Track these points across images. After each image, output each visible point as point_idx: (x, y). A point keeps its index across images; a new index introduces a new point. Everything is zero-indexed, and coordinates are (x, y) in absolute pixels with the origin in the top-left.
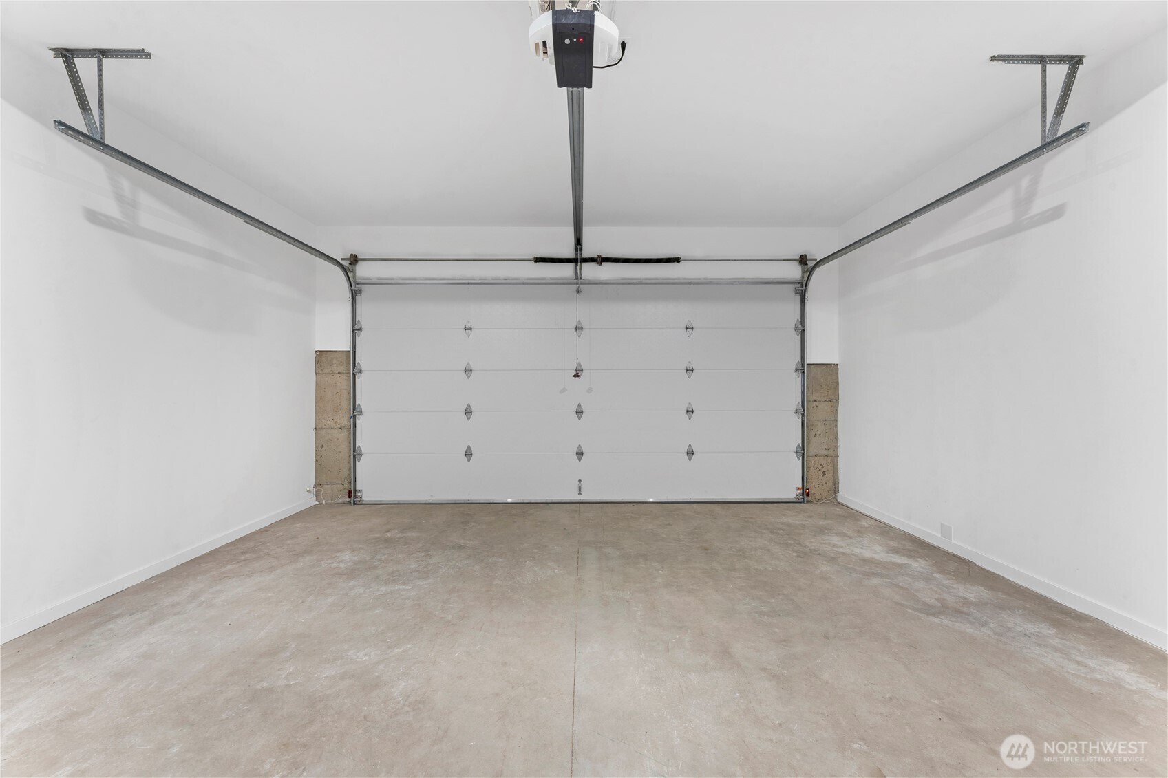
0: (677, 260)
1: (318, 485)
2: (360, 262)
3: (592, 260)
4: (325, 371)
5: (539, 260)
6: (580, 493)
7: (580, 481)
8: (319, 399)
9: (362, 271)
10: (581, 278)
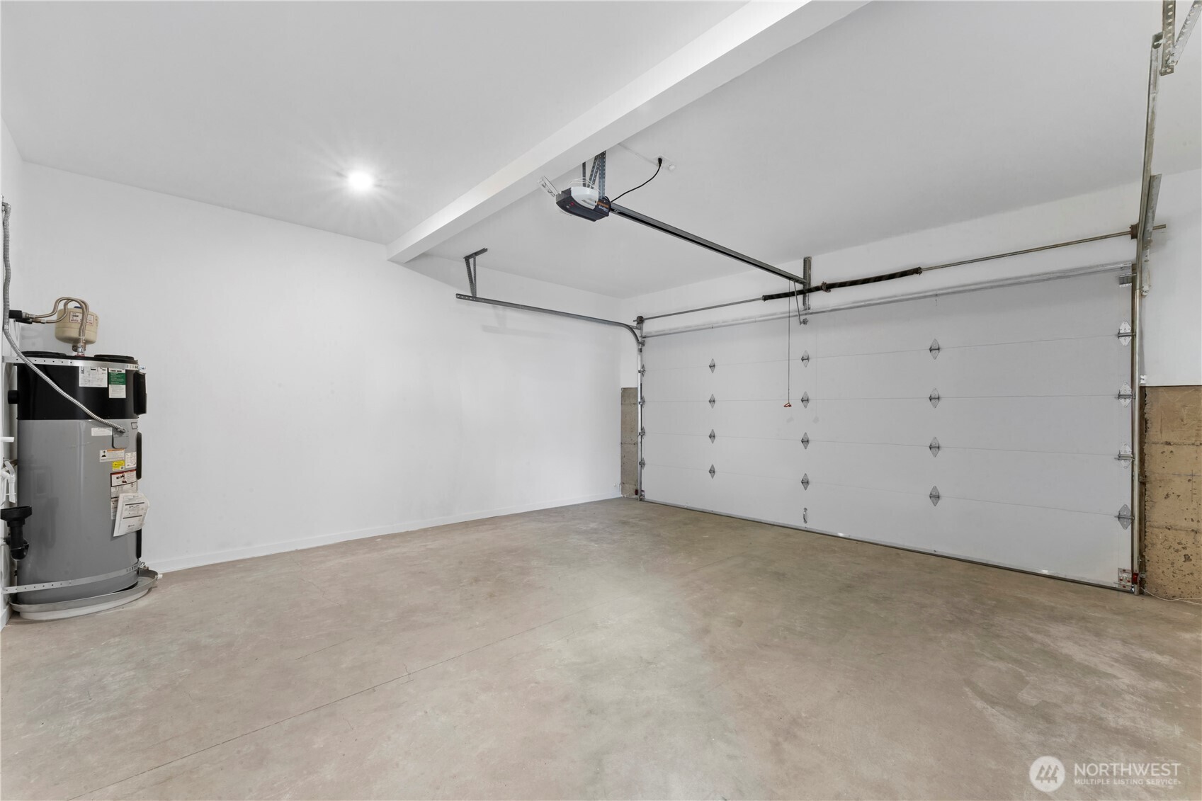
0: (917, 271)
1: (623, 483)
2: (646, 321)
3: (818, 289)
4: (627, 402)
5: (766, 298)
6: (805, 521)
7: (806, 509)
8: (623, 423)
9: (648, 327)
10: (809, 309)
